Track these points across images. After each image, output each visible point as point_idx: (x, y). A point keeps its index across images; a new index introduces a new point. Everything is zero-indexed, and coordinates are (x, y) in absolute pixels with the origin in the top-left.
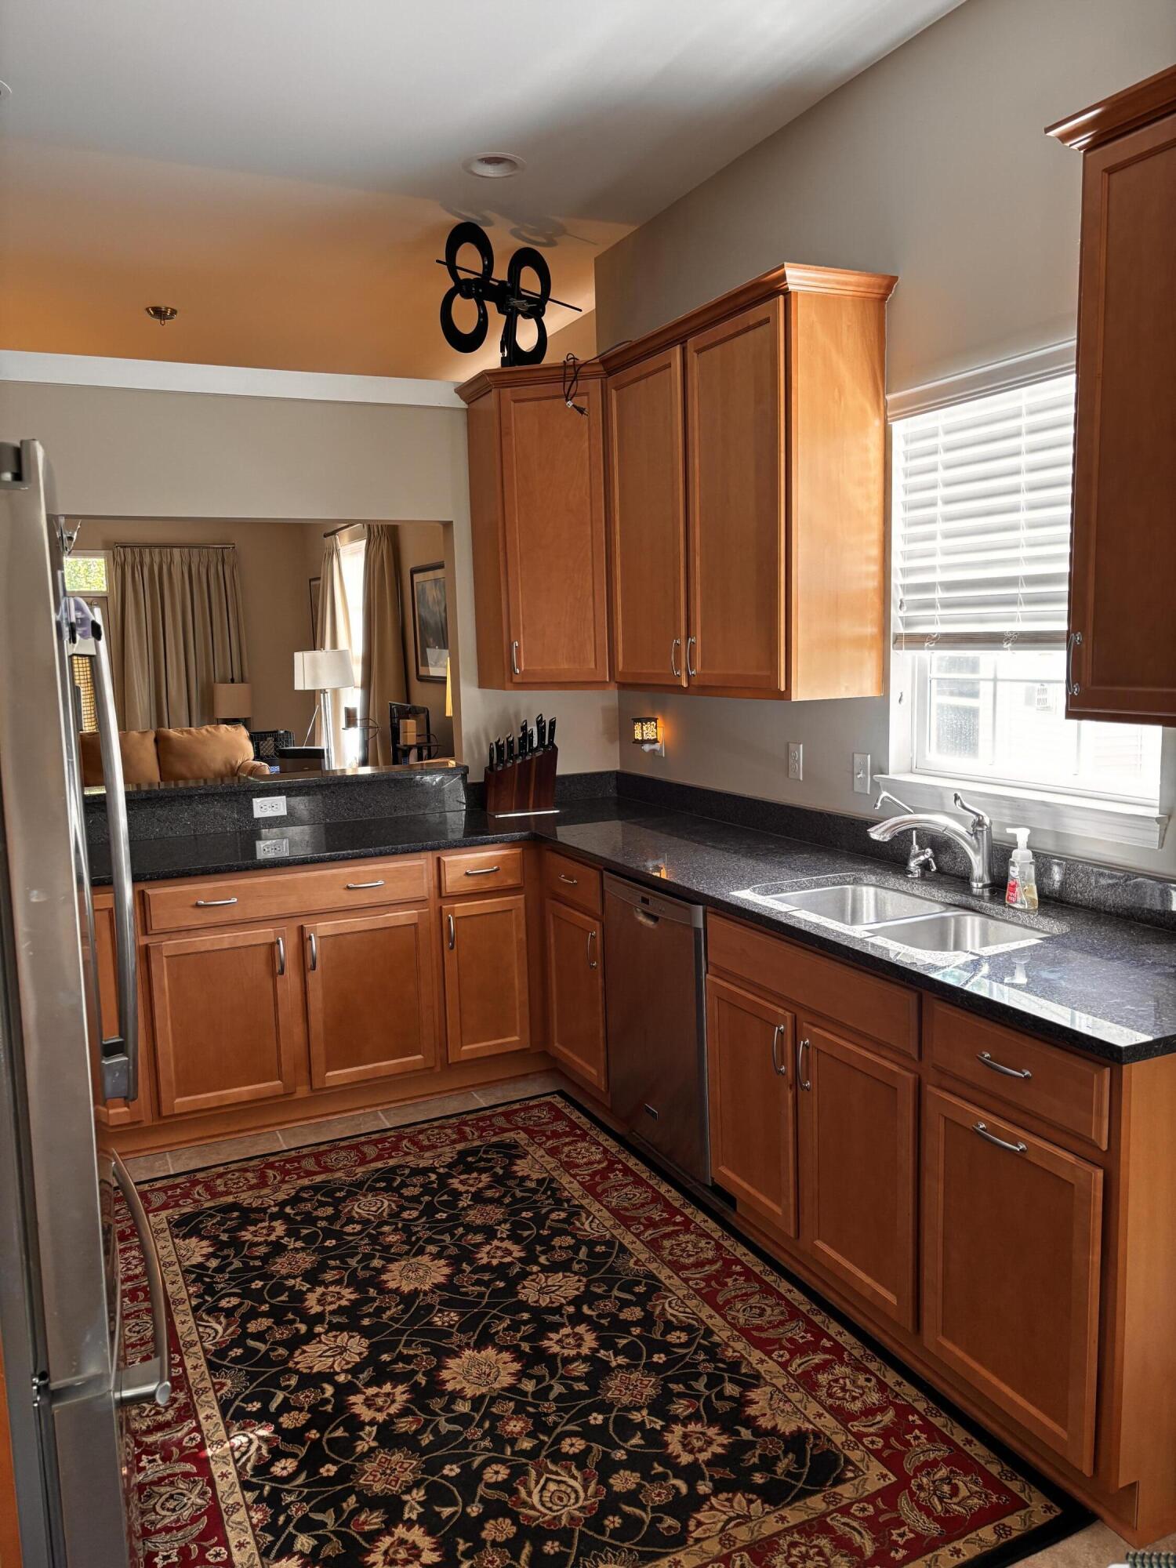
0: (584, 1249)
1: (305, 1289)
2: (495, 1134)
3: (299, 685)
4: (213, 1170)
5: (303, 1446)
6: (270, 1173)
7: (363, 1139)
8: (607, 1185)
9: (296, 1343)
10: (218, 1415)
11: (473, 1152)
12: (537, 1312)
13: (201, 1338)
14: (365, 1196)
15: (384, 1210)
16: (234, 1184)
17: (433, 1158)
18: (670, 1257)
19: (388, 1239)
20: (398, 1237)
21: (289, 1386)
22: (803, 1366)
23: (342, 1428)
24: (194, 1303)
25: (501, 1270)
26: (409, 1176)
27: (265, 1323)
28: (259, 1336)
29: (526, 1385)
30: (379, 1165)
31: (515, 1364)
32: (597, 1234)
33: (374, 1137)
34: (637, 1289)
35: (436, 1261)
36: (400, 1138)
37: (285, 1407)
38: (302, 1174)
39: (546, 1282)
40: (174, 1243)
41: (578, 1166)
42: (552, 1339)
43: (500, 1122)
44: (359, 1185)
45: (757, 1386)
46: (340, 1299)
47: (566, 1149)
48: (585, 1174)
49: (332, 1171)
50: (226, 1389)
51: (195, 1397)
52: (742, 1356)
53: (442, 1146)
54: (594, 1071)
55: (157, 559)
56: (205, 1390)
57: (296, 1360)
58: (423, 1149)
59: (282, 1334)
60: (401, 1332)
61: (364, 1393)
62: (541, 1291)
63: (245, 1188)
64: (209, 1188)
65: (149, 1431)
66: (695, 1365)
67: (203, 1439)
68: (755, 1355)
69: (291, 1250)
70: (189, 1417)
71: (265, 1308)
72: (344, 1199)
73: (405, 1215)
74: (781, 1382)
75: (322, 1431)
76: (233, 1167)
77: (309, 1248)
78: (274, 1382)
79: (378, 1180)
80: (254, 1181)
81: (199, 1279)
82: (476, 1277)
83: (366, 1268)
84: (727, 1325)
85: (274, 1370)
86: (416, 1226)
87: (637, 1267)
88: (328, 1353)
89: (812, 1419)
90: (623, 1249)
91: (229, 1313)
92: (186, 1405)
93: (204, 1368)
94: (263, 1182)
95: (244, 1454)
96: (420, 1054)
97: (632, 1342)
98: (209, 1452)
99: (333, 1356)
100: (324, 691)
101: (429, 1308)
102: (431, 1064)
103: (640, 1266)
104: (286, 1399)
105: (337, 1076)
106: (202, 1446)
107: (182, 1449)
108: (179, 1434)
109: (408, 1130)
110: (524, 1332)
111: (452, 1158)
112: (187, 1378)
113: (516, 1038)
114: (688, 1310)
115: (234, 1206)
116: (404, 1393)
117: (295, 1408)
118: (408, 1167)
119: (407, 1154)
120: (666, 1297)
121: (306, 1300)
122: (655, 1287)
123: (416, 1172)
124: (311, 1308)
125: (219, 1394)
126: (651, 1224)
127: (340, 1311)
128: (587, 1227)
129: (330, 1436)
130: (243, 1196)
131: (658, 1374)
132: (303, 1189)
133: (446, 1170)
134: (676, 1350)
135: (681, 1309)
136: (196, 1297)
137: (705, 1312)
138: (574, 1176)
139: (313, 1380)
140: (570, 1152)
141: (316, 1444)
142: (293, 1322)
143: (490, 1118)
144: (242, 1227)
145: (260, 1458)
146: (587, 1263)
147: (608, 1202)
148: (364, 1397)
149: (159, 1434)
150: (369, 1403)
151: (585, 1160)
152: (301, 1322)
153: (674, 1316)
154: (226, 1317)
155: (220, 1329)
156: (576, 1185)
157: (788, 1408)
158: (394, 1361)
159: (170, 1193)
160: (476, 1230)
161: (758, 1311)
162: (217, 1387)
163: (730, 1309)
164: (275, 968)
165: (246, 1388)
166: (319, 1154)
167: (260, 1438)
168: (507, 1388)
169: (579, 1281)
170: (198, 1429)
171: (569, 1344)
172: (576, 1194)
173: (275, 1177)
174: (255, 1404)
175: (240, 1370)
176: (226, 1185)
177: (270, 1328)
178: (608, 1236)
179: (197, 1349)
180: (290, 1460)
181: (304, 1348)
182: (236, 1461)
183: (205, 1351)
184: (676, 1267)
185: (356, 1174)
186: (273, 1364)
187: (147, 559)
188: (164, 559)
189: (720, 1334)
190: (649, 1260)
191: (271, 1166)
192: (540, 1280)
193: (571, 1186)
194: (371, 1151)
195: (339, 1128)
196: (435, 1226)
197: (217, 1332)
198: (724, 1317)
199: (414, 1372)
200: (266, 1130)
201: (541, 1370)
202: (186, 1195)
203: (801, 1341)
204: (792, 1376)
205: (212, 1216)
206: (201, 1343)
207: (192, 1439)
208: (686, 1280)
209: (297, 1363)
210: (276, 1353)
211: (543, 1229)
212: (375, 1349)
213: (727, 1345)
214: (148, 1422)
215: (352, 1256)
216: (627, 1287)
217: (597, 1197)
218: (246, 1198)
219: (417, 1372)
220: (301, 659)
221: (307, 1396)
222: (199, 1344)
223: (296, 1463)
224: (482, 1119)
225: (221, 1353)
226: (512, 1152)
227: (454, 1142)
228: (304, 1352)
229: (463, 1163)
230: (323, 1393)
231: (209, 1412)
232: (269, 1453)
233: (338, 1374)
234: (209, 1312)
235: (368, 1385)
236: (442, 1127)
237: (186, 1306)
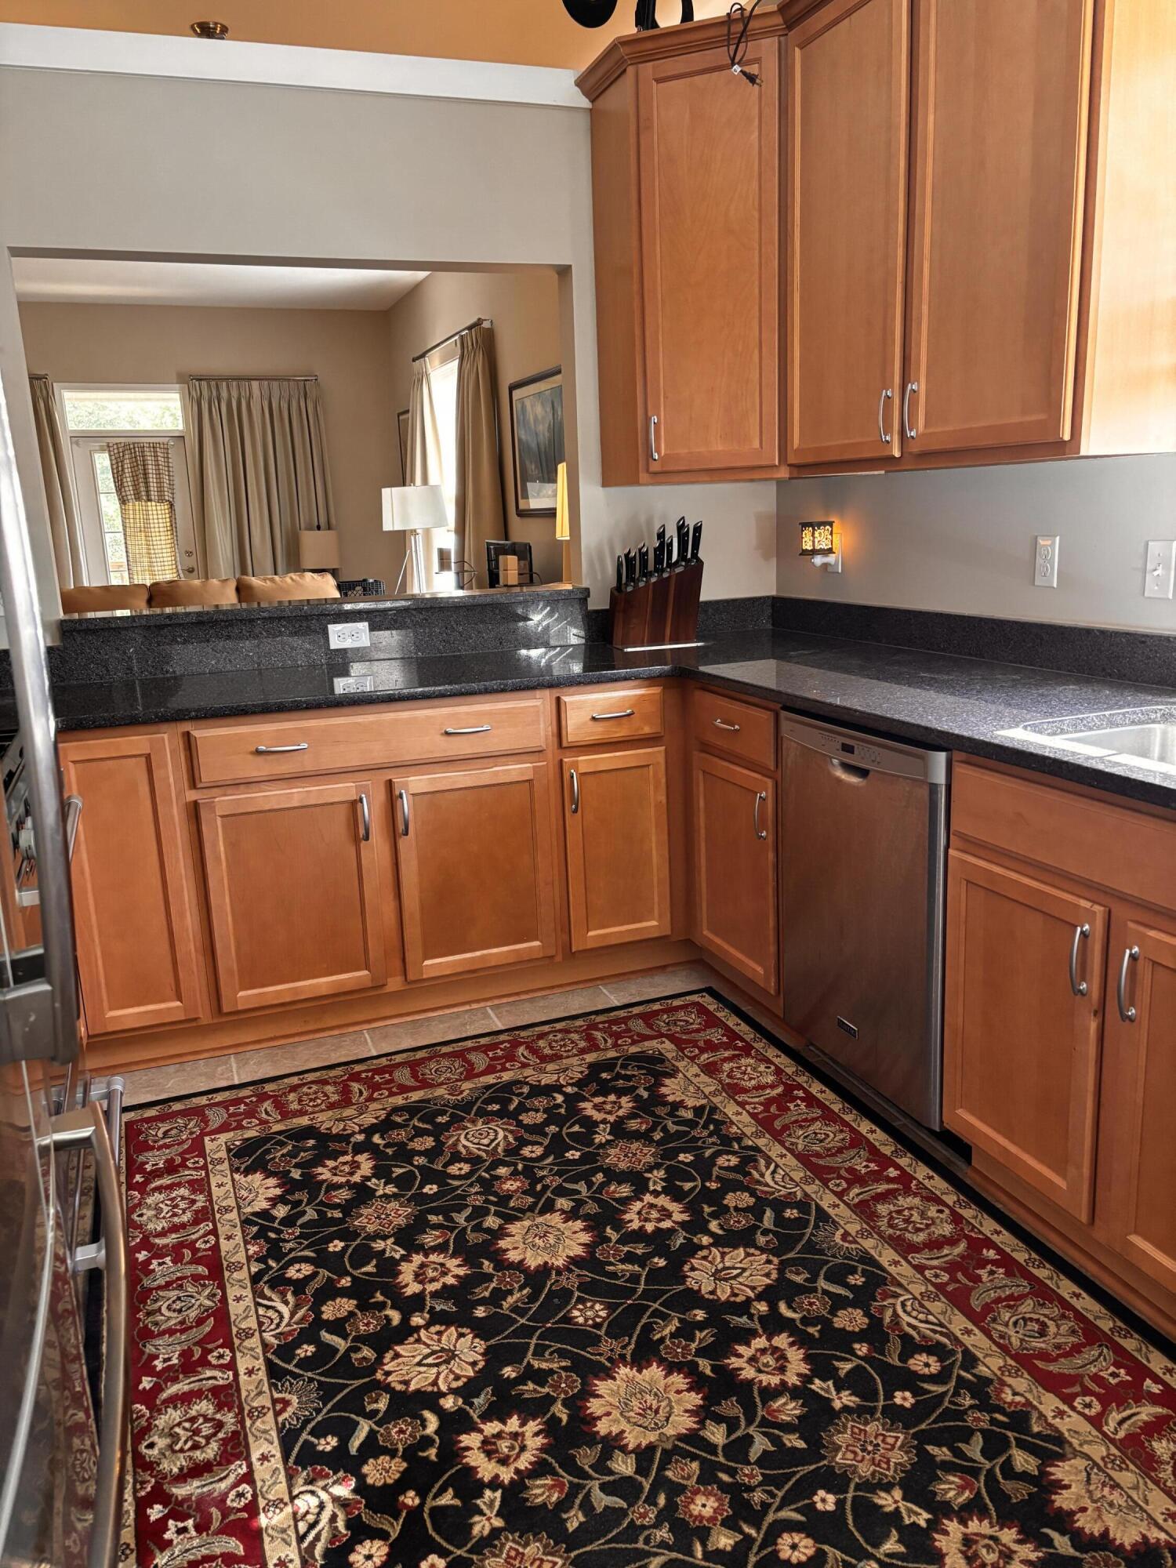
0: (769, 1214)
1: (397, 1256)
2: (634, 1043)
3: (388, 526)
4: (286, 1080)
5: (396, 1519)
6: (355, 1086)
7: (469, 1044)
8: (788, 1118)
9: (387, 1339)
10: (278, 1455)
11: (609, 1065)
12: (718, 1310)
13: (260, 1324)
14: (474, 1122)
15: (498, 1144)
16: (311, 1100)
17: (558, 1072)
18: (891, 1231)
19: (506, 1187)
20: (518, 1184)
21: (377, 1411)
22: (1125, 1426)
23: (451, 1491)
24: (254, 1270)
25: (659, 1240)
26: (529, 1096)
27: (346, 1305)
28: (338, 1327)
29: (713, 1434)
30: (490, 1079)
31: (693, 1394)
32: (784, 1192)
33: (483, 1041)
34: (852, 1280)
35: (570, 1223)
36: (515, 1044)
37: (372, 1447)
38: (394, 1090)
39: (722, 1261)
40: (233, 1180)
41: (745, 1091)
42: (740, 1356)
43: (638, 1026)
44: (466, 1106)
45: (1062, 1457)
46: (444, 1274)
47: (727, 1066)
48: (755, 1100)
49: (431, 1086)
50: (290, 1410)
51: (248, 1423)
52: (1028, 1403)
53: (568, 1057)
54: (760, 970)
55: (234, 394)
56: (262, 1411)
57: (386, 1368)
58: (545, 1059)
59: (367, 1324)
60: (527, 1331)
61: (481, 1431)
62: (717, 1276)
63: (323, 1107)
64: (280, 1105)
65: (183, 1477)
66: (960, 1415)
67: (255, 1496)
68: (1049, 1404)
69: (381, 1197)
70: (238, 1457)
71: (346, 1282)
72: (447, 1126)
73: (526, 1151)
74: (1098, 1451)
75: (422, 1494)
76: (311, 1077)
77: (403, 1196)
78: (355, 1403)
79: (488, 1101)
80: (335, 1098)
81: (261, 1234)
82: (626, 1249)
83: (478, 1228)
84: (994, 1348)
85: (357, 1383)
86: (541, 1168)
87: (846, 1245)
88: (430, 1360)
89: (1161, 1522)
90: (823, 1216)
91: (299, 1286)
92: (235, 1433)
93: (262, 1375)
94: (346, 1101)
95: (312, 1526)
96: (537, 939)
97: (858, 1367)
98: (263, 1520)
99: (437, 1365)
100: (414, 532)
101: (566, 1294)
102: (552, 952)
103: (850, 1242)
104: (372, 1434)
105: (437, 965)
106: (252, 1509)
107: (226, 1512)
108: (223, 1485)
109: (523, 1034)
110: (701, 1341)
111: (582, 1072)
112: (238, 1390)
113: (654, 923)
114: (931, 1318)
115: (309, 1132)
116: (536, 1434)
117: (385, 1451)
118: (527, 1083)
119: (524, 1066)
120: (896, 1296)
121: (400, 1273)
122: (877, 1281)
123: (539, 1090)
124: (406, 1285)
125: (280, 1419)
126: (856, 1179)
127: (445, 1293)
128: (769, 1180)
129: (434, 1504)
130: (321, 1117)
131: (907, 1427)
132: (396, 1110)
133: (576, 1089)
134: (926, 1386)
135: (921, 1316)
136: (257, 1260)
137: (958, 1323)
138: (742, 1104)
139: (410, 1403)
140: (732, 1070)
141: (415, 1513)
142: (381, 1306)
143: (625, 1020)
144: (318, 1161)
145: (335, 1536)
146: (775, 1233)
147: (792, 1144)
148: (480, 1437)
149: (196, 1483)
150: (489, 1447)
151: (753, 1082)
152: (393, 1307)
153: (914, 1328)
154: (295, 1294)
155: (286, 1311)
156: (746, 1118)
157: (1116, 1497)
158: (521, 1380)
159: (232, 1109)
160: (621, 1177)
161: (1036, 1327)
162: (279, 1407)
163: (994, 1320)
164: (358, 834)
165: (318, 1411)
166: (417, 1061)
167: (336, 1500)
168: (685, 1435)
169: (769, 1262)
170: (248, 1478)
171: (766, 1365)
172: (748, 1131)
173: (361, 1093)
174: (329, 1438)
175: (311, 1380)
176: (300, 1101)
177: (351, 1314)
178: (799, 1195)
179: (254, 1342)
180: (377, 1543)
181: (398, 1348)
182: (301, 1539)
183: (265, 1346)
184: (905, 1248)
185: (462, 1092)
186: (356, 1373)
187: (224, 394)
188: (243, 394)
189: (987, 1360)
190: (861, 1233)
191: (355, 1077)
192: (714, 1258)
193: (740, 1119)
194: (480, 1061)
195: (441, 1027)
196: (564, 1168)
197: (281, 1317)
198: (987, 1333)
199: (549, 1400)
200: (351, 1029)
201: (731, 1407)
202: (251, 1113)
203: (1113, 1381)
204: (1112, 1441)
205: (282, 1144)
206: (260, 1333)
207: (240, 1495)
208: (920, 1269)
209: (388, 1374)
210: (359, 1356)
211: (710, 1179)
212: (495, 1357)
213: (1003, 1383)
214: (182, 1461)
215: (459, 1209)
216: (838, 1275)
217: (777, 1136)
218: (325, 1121)
219: (553, 1400)
220: (390, 496)
221: (401, 1431)
222: (257, 1334)
223: (385, 1550)
224: (616, 1022)
225: (286, 1351)
226: (657, 1068)
227: (583, 1051)
228: (397, 1356)
229: (597, 1080)
230: (424, 1427)
231: (265, 1446)
232: (348, 1527)
233: (444, 1395)
234: (274, 1284)
235: (486, 1417)
236: (566, 1031)
237: (243, 1275)
